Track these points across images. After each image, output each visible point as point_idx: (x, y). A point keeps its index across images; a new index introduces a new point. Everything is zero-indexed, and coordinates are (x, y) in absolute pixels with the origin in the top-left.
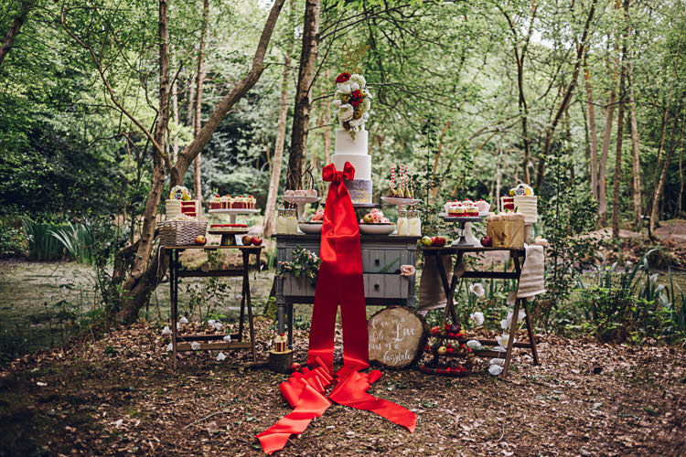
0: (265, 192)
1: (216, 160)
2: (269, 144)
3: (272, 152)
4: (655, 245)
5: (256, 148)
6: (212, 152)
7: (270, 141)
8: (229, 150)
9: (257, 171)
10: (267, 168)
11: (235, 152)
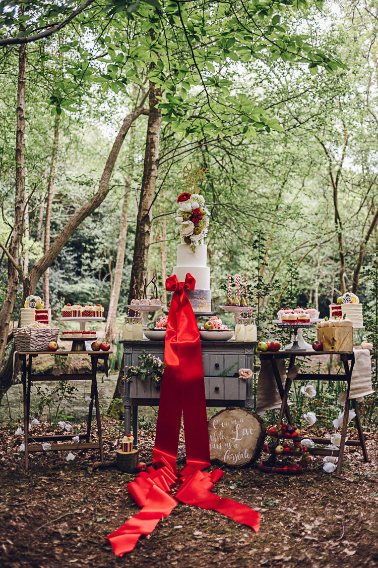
0: (107, 301)
1: (62, 271)
2: (111, 258)
3: (114, 264)
5: (99, 261)
6: (59, 264)
7: (112, 254)
8: (74, 262)
9: (99, 281)
10: (108, 279)
11: (80, 265)
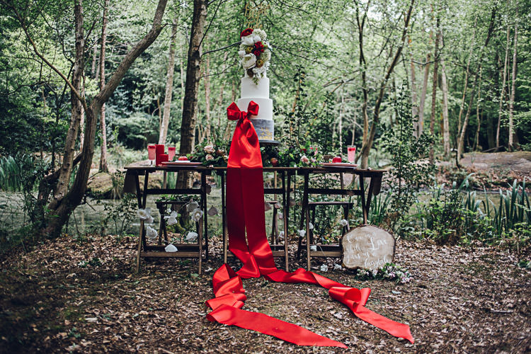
0: (156, 133)
1: (115, 107)
2: (159, 94)
3: (162, 100)
4: (461, 171)
5: (148, 97)
6: (112, 100)
7: (160, 91)
8: (126, 98)
9: (149, 116)
10: (157, 113)
11: (131, 100)
